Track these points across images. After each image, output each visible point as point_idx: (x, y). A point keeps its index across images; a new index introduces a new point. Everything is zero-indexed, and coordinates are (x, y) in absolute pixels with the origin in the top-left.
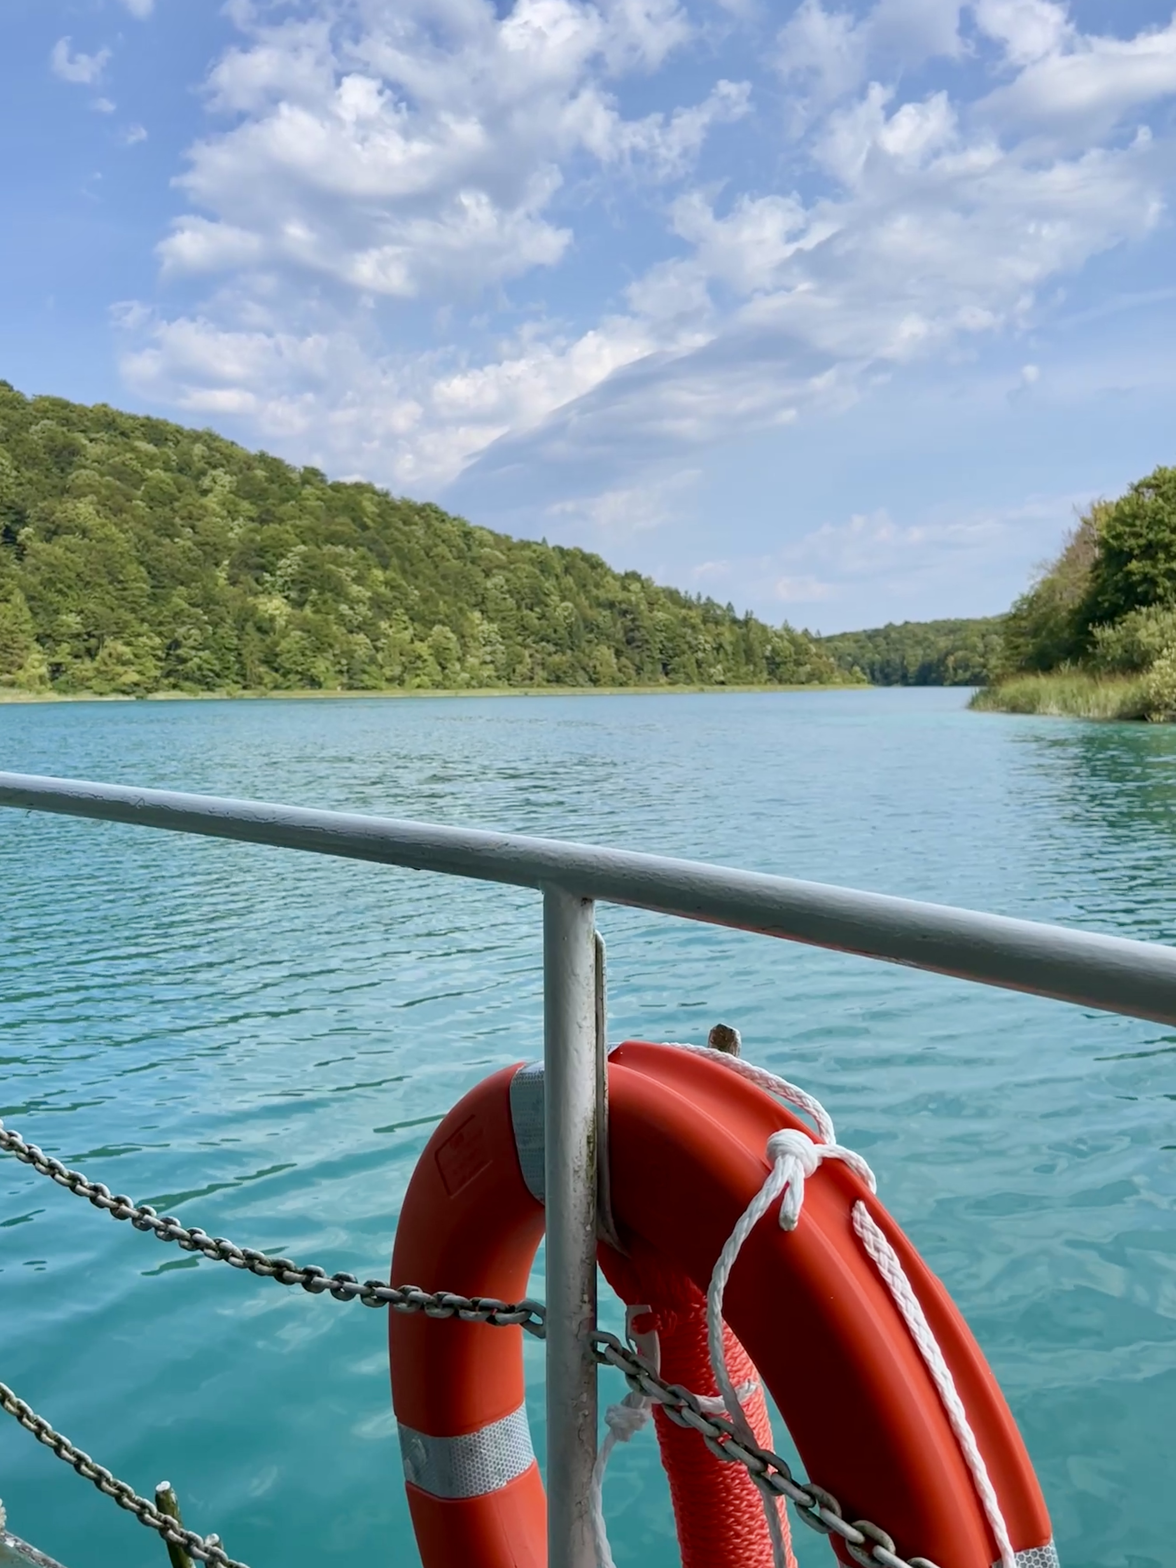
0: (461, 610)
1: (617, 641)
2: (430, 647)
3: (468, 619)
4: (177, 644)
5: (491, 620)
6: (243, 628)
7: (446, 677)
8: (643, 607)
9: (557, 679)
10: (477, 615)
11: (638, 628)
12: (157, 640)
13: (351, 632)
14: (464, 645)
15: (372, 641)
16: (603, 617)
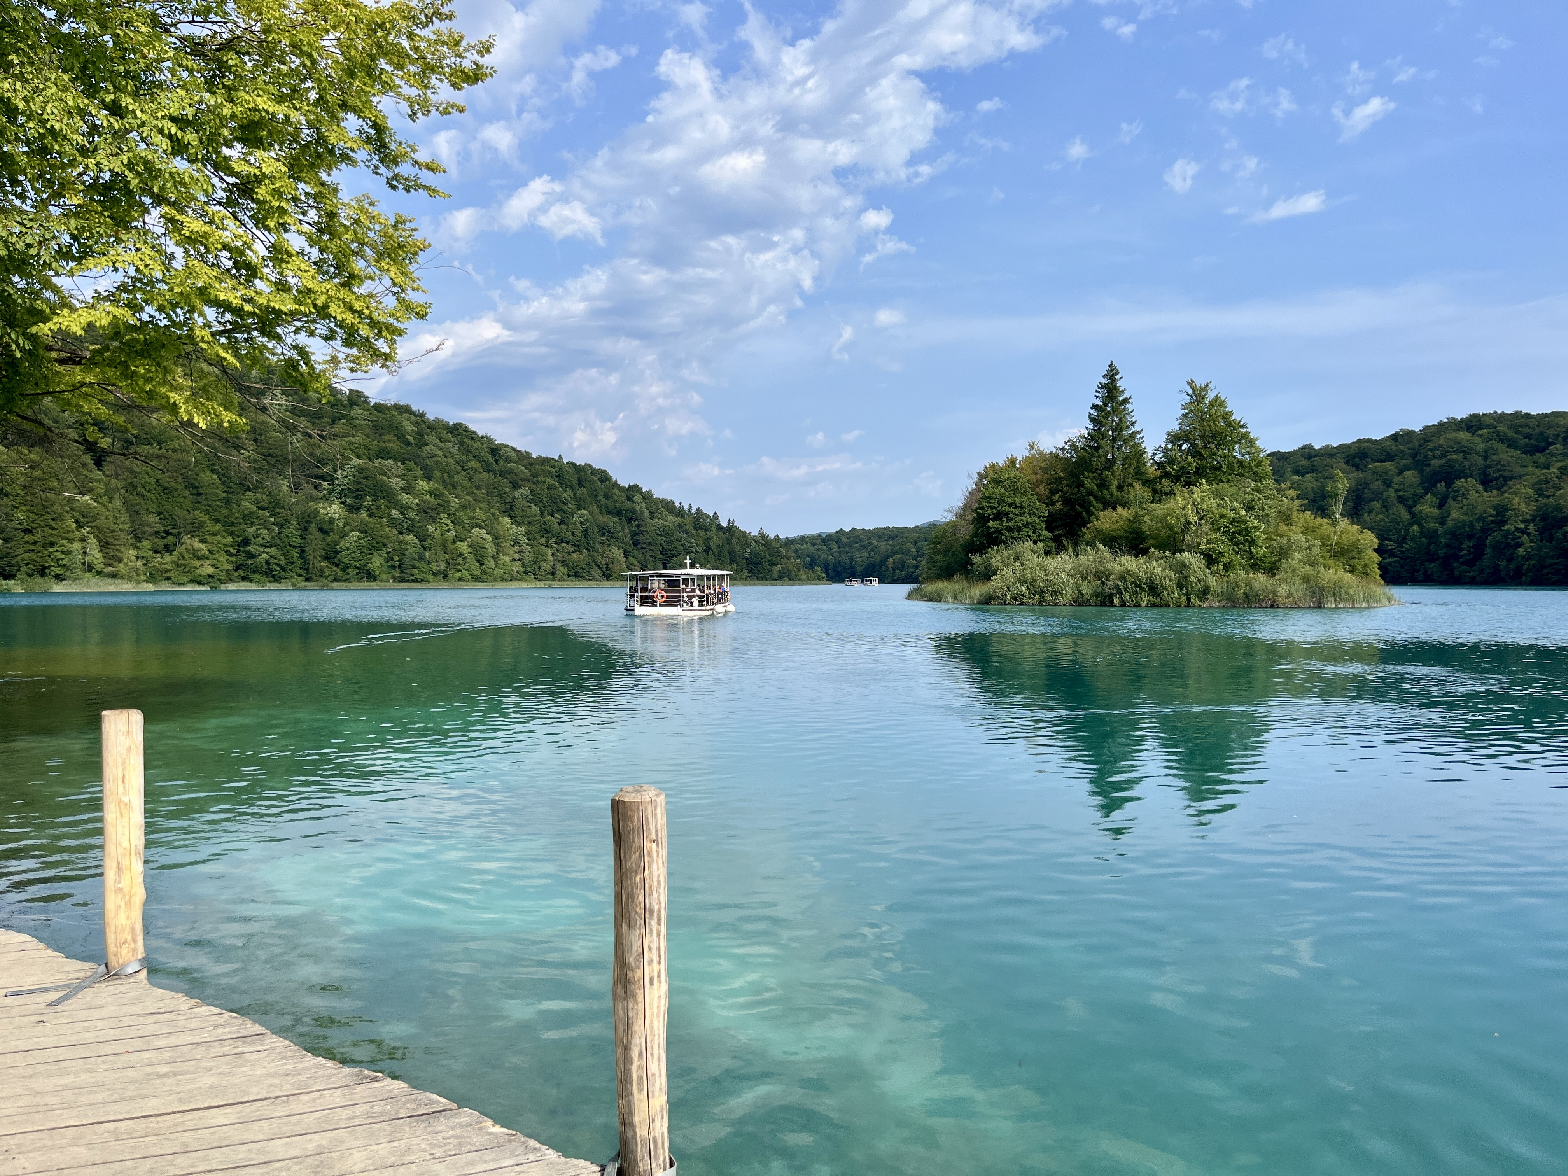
0: (493, 515)
1: (626, 543)
2: (470, 546)
3: (500, 523)
4: (246, 542)
5: (519, 525)
6: (306, 529)
7: (484, 572)
8: (646, 514)
9: (576, 574)
10: (507, 520)
11: (642, 532)
12: (230, 539)
13: (401, 533)
14: (498, 545)
15: (420, 541)
16: (613, 522)
